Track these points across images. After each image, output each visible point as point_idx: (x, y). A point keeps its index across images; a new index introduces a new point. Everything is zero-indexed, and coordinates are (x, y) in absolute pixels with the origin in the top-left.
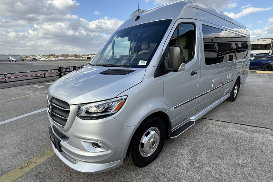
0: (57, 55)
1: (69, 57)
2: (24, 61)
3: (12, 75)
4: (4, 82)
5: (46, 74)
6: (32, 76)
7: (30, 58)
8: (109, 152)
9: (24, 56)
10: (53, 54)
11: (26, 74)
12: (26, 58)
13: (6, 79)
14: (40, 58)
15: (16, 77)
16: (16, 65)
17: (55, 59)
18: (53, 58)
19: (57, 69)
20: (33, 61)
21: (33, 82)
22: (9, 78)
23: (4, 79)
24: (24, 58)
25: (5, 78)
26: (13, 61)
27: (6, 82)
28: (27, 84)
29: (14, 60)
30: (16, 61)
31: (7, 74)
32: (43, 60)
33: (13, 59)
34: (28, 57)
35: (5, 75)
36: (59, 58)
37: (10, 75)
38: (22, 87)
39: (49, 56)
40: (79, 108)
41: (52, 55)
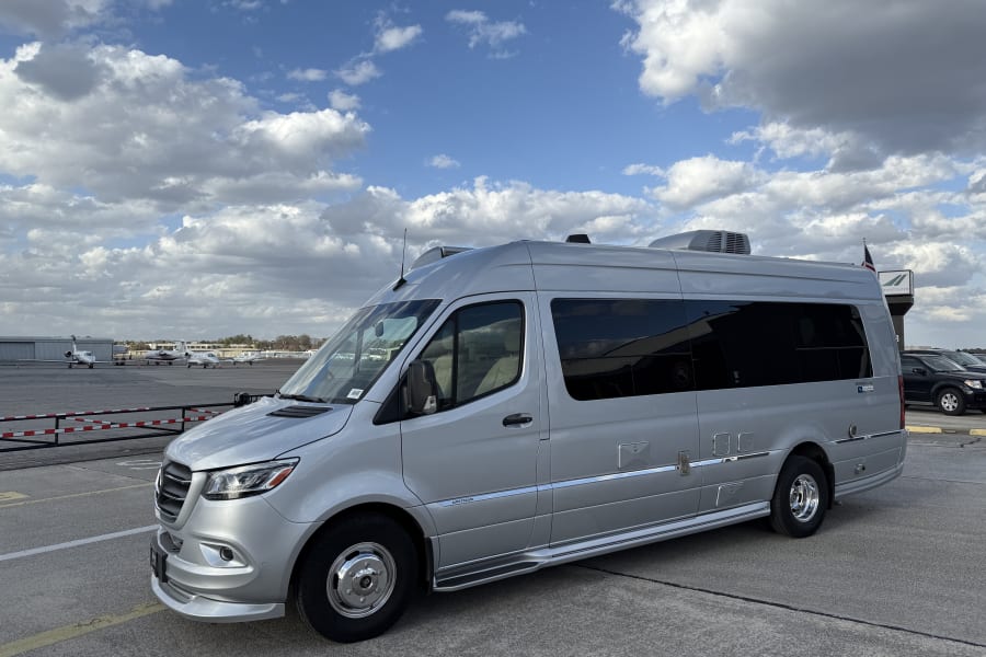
0: (261, 339)
1: (310, 348)
2: (122, 364)
3: (79, 418)
4: (49, 445)
5: (189, 420)
6: (140, 425)
7: (149, 353)
8: (249, 570)
9: (128, 343)
10: (246, 336)
11: (123, 418)
12: (134, 353)
13: (57, 434)
14: (189, 351)
15: (90, 428)
16: (91, 382)
17: (250, 356)
18: (241, 354)
19: (233, 401)
20: (158, 364)
21: (140, 450)
22: (67, 430)
23: (51, 432)
24: (127, 350)
25: (57, 431)
26: (81, 363)
27: (55, 444)
28: (120, 454)
29: (88, 359)
30: (91, 366)
31: (63, 417)
32: (199, 362)
33: (82, 355)
34: (142, 349)
35: (58, 418)
36: (268, 353)
37: (74, 418)
38: (103, 463)
39: (228, 343)
40: (209, 477)
41: (239, 340)
